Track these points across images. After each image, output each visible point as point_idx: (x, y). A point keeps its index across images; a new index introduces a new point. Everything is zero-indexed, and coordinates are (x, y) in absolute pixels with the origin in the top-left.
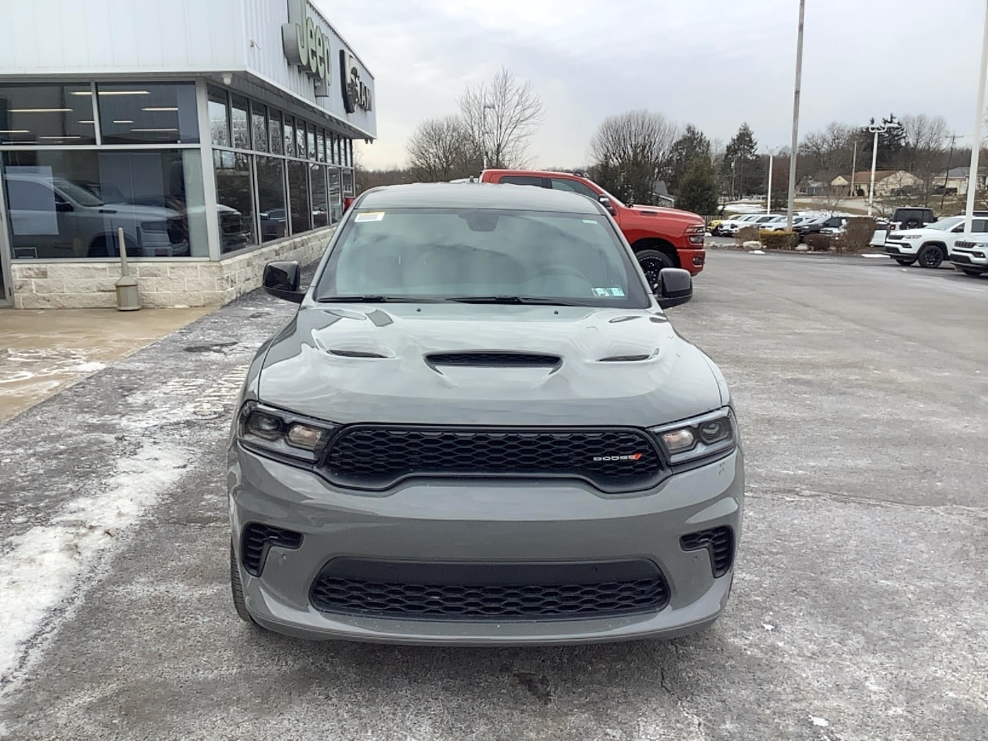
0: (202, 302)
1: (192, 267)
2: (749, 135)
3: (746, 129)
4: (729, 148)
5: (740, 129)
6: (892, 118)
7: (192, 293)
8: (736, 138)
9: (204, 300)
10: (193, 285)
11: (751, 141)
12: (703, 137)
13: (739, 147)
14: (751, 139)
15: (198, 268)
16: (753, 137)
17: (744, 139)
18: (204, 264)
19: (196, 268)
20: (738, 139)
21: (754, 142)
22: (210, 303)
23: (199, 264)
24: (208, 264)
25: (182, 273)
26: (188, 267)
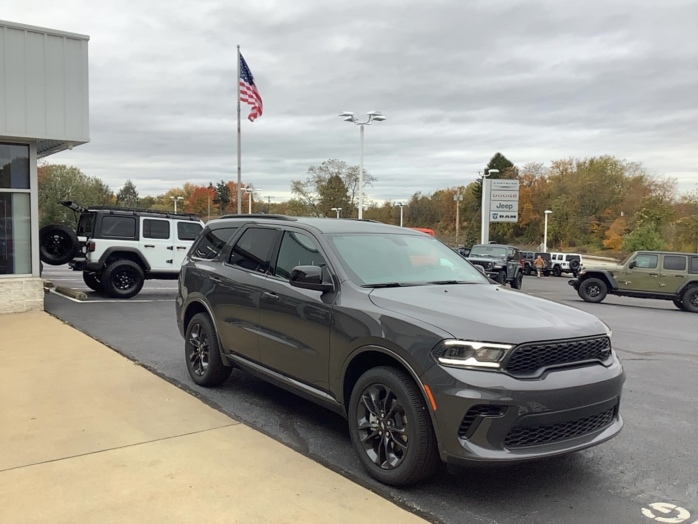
0: (25, 309)
1: (18, 282)
2: (133, 189)
3: (130, 183)
4: (118, 196)
5: (126, 184)
6: (223, 183)
7: (16, 302)
8: (123, 189)
9: (27, 307)
10: (18, 296)
11: (134, 192)
12: (109, 188)
13: (125, 195)
14: (134, 191)
15: (24, 283)
16: (136, 190)
17: (129, 190)
18: (28, 279)
19: (22, 282)
20: (125, 190)
21: (137, 193)
22: (32, 309)
23: (24, 280)
24: (31, 279)
25: (10, 287)
26: (15, 282)
